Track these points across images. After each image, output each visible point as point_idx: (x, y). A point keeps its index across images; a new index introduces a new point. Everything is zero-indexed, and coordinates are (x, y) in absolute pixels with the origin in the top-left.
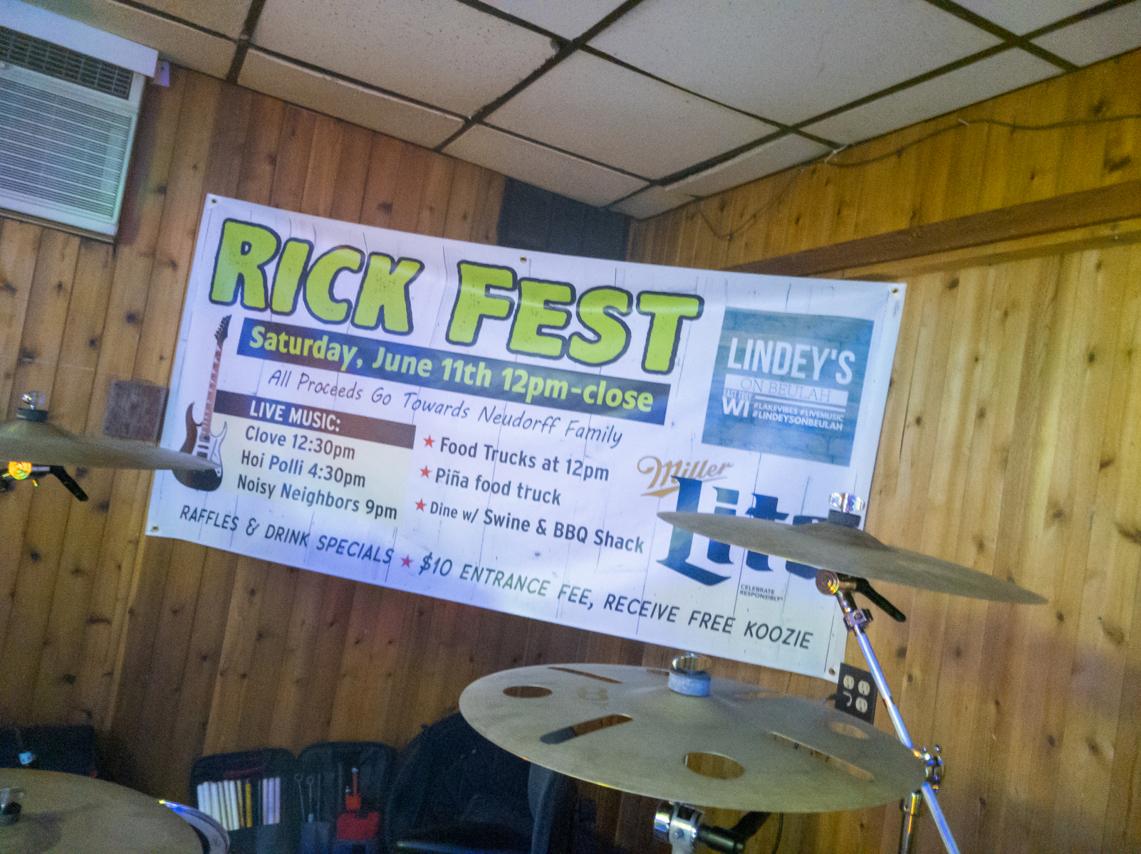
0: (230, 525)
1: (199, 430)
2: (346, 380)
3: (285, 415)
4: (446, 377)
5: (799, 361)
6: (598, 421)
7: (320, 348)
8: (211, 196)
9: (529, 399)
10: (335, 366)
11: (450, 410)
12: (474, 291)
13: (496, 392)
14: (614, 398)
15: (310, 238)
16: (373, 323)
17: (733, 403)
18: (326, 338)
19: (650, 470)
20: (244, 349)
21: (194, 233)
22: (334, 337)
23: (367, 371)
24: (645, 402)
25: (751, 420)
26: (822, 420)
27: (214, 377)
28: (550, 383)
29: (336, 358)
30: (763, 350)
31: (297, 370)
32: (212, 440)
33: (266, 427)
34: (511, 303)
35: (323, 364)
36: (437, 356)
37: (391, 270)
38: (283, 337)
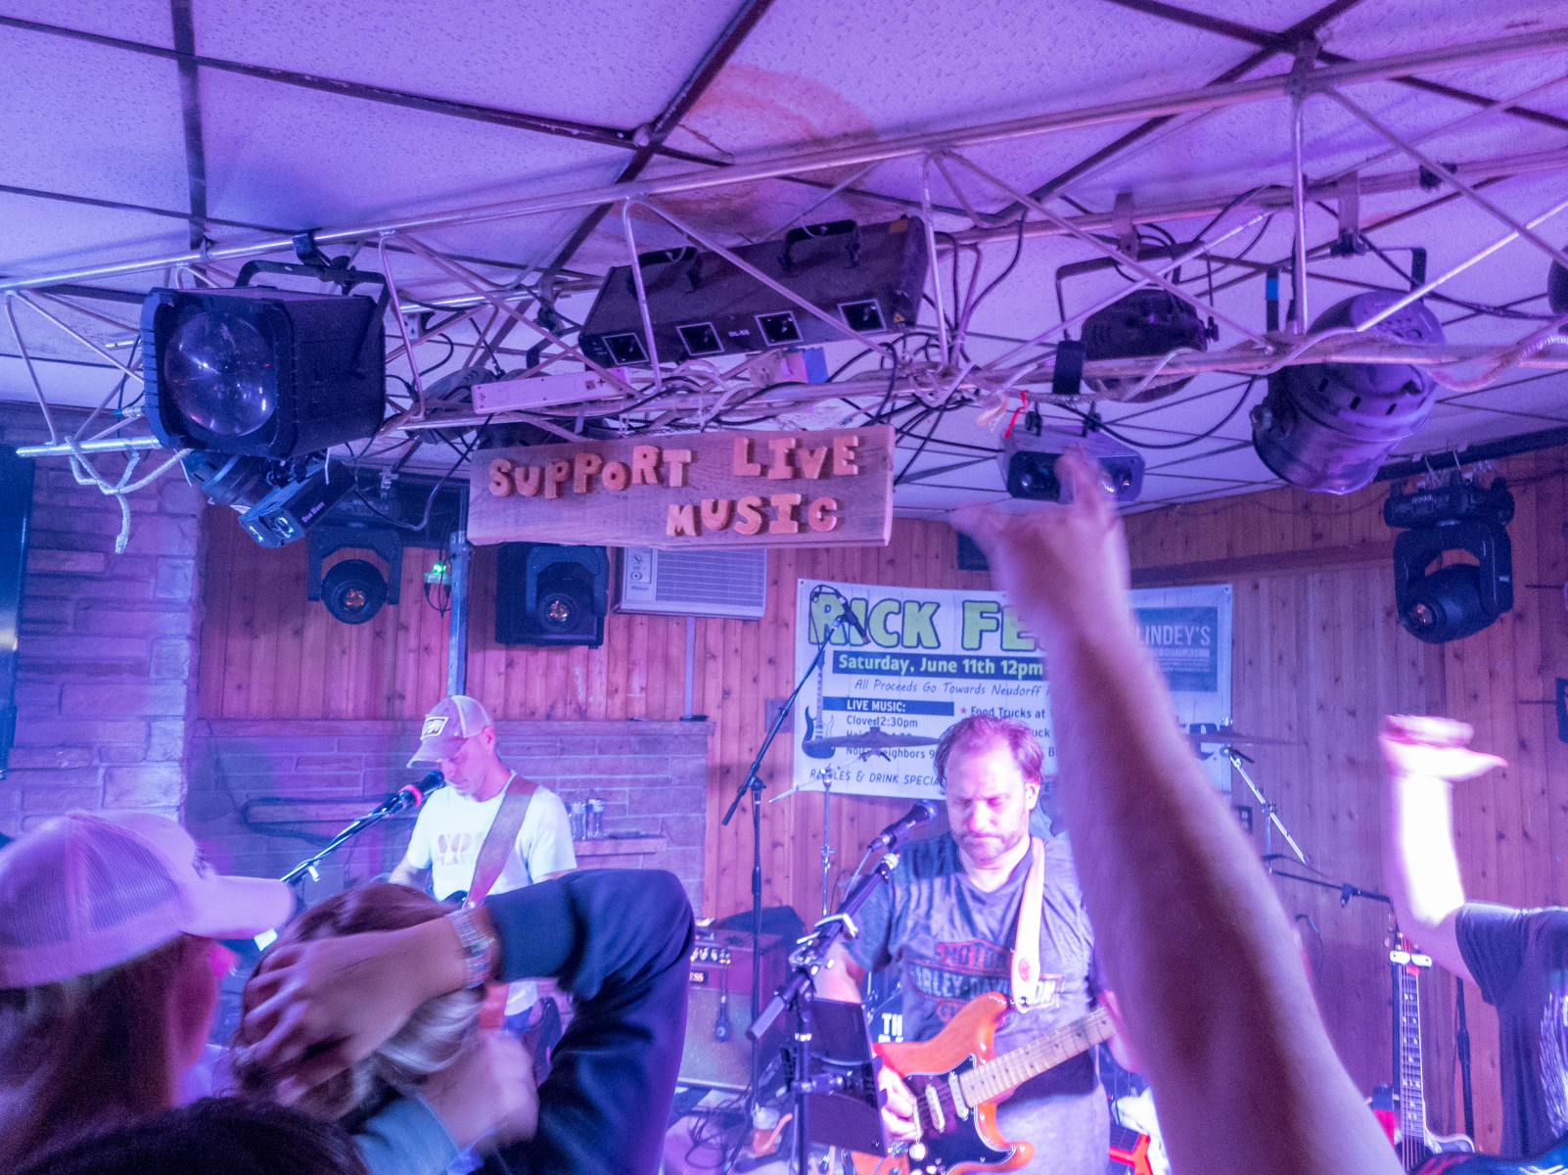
0: (845, 777)
1: (815, 723)
2: (906, 681)
3: (869, 706)
4: (967, 670)
5: (1177, 635)
7: (885, 664)
8: (800, 580)
10: (897, 673)
11: (973, 690)
12: (973, 615)
13: (999, 674)
15: (865, 596)
16: (915, 644)
18: (888, 657)
20: (837, 669)
21: (794, 604)
22: (894, 656)
23: (918, 673)
26: (1197, 667)
27: (820, 689)
28: (1031, 666)
29: (897, 668)
30: (1156, 631)
31: (872, 678)
32: (825, 727)
33: (858, 715)
34: (998, 620)
35: (890, 673)
36: (959, 659)
37: (920, 610)
38: (860, 659)
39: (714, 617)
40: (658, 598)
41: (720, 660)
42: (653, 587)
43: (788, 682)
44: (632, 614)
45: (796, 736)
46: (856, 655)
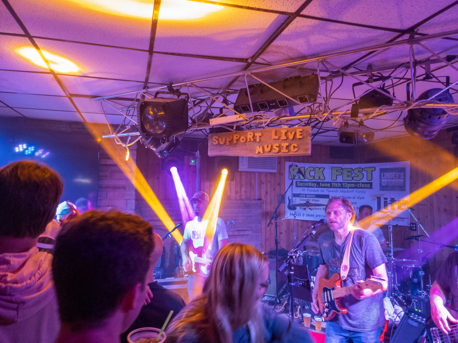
0: (300, 215)
1: (291, 200)
2: (316, 189)
3: (306, 196)
4: (333, 186)
5: (394, 175)
6: (361, 190)
7: (310, 184)
8: (286, 162)
9: (348, 188)
10: (313, 187)
11: (335, 192)
12: (334, 171)
13: (342, 187)
14: (363, 186)
15: (304, 166)
16: (318, 179)
17: (384, 184)
18: (311, 183)
19: (371, 196)
20: (297, 186)
21: (285, 169)
22: (312, 182)
23: (319, 187)
24: (369, 185)
25: (387, 186)
26: (400, 184)
27: (292, 191)
28: (351, 185)
29: (313, 186)
30: (387, 175)
31: (306, 188)
32: (294, 202)
33: (303, 198)
34: (341, 172)
35: (311, 187)
36: (331, 183)
37: (319, 170)
38: (303, 183)
39: (263, 172)
40: (248, 168)
41: (265, 184)
42: (247, 165)
43: (283, 190)
44: (241, 172)
45: (286, 204)
46: (302, 182)
